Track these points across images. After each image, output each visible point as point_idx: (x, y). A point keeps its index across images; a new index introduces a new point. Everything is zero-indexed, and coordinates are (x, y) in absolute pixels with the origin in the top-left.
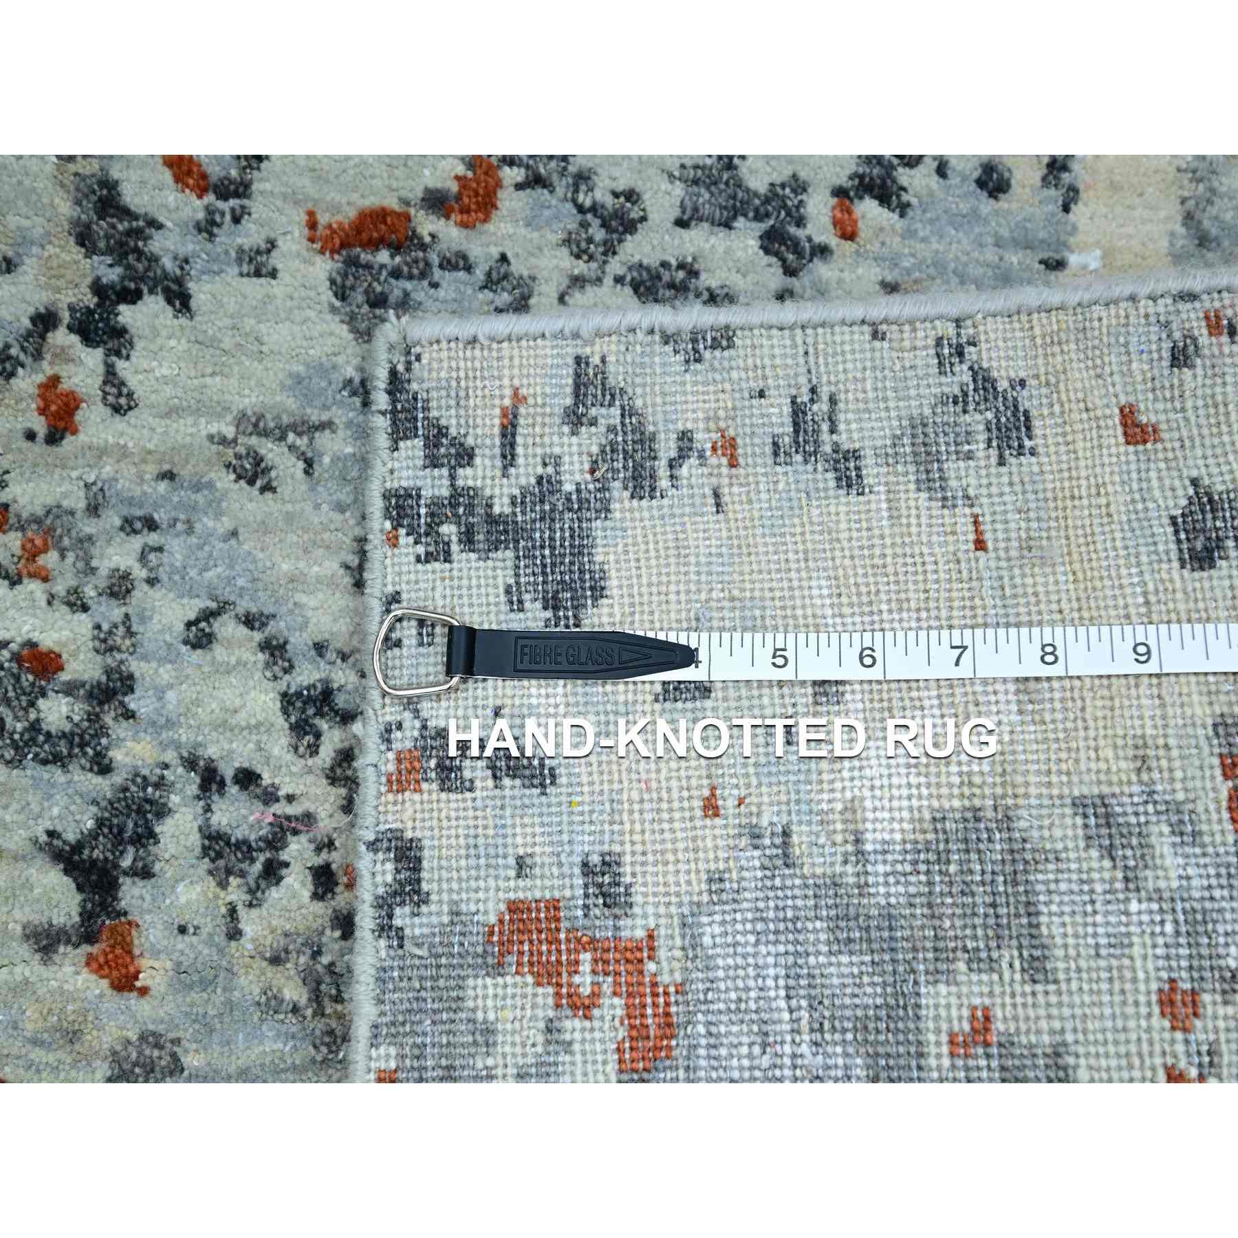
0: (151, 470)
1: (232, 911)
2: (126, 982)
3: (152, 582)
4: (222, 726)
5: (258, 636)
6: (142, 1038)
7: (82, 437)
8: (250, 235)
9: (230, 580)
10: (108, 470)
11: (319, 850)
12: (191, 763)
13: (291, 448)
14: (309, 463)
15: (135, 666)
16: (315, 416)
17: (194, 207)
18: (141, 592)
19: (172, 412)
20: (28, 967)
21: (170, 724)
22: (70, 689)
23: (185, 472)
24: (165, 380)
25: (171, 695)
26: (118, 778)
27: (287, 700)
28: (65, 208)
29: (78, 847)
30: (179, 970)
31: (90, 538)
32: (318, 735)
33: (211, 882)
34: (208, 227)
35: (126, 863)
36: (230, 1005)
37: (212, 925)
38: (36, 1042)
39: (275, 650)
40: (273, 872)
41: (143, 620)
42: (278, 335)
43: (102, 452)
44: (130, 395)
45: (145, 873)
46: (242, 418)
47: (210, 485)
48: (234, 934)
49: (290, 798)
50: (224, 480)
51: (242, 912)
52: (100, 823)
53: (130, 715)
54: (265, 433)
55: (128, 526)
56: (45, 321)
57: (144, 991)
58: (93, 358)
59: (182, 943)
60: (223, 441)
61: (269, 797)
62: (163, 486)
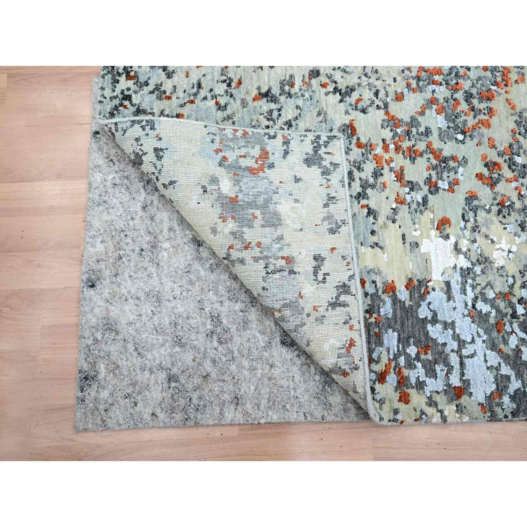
0: (318, 99)
1: (263, 114)
2: (254, 100)
3: (304, 100)
4: (286, 111)
5: (298, 116)
6: (247, 102)
7: (321, 89)
8: (351, 111)
9: (305, 111)
10: (317, 93)
11: (271, 126)
12: (281, 107)
13: (323, 119)
14: (321, 122)
15: (293, 98)
16: (327, 122)
17: (353, 103)
18: (302, 98)
19: (326, 101)
20: (256, 86)
21: (286, 103)
22: (289, 89)
23: (318, 104)
24: (330, 100)
25: (290, 103)
26: (279, 97)
27: (290, 120)
28: (351, 84)
29: (270, 91)
30: (256, 107)
31: (308, 91)
32: (286, 125)
33: (267, 111)
34: (351, 105)
35: (269, 99)
36: (251, 114)
37: (261, 111)
38: (246, 88)
39: (296, 118)
40: (268, 120)
41: (299, 99)
42: (337, 116)
43: (320, 91)
44: (327, 95)
45: (267, 101)
46: (326, 112)
47: (317, 108)
48: (260, 115)
49: (278, 122)
50: (318, 110)
51: (263, 115)
52: (273, 95)
53: (287, 98)
54: (324, 115)
55: (311, 96)
56: (336, 83)
57: (253, 102)
58: (332, 90)
59: (259, 107)
60: (323, 109)
61: (278, 119)
62: (316, 101)
